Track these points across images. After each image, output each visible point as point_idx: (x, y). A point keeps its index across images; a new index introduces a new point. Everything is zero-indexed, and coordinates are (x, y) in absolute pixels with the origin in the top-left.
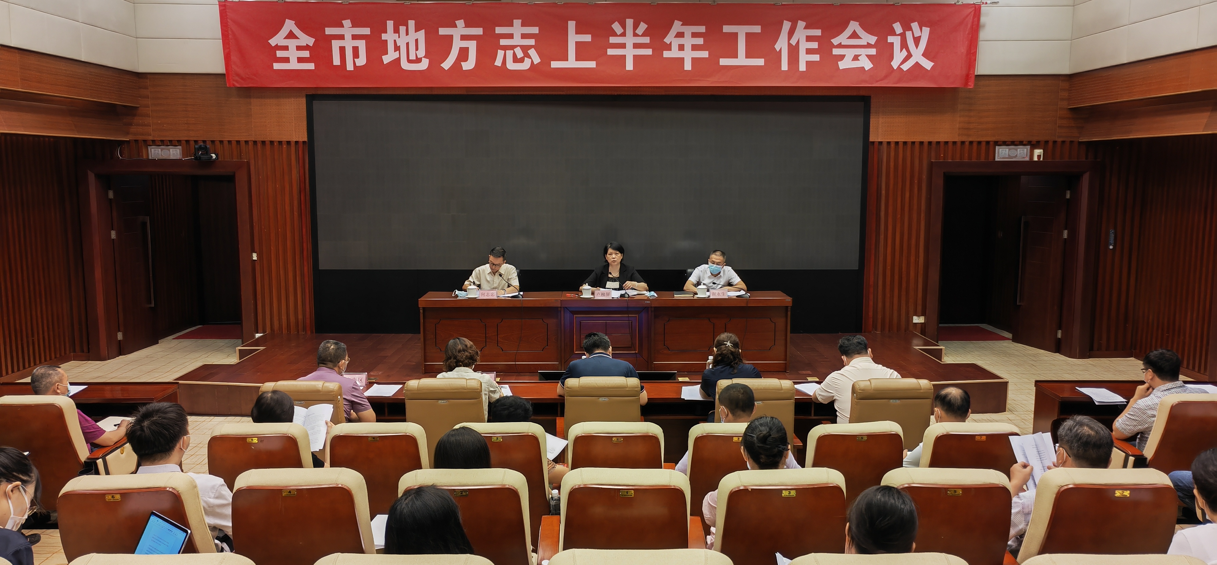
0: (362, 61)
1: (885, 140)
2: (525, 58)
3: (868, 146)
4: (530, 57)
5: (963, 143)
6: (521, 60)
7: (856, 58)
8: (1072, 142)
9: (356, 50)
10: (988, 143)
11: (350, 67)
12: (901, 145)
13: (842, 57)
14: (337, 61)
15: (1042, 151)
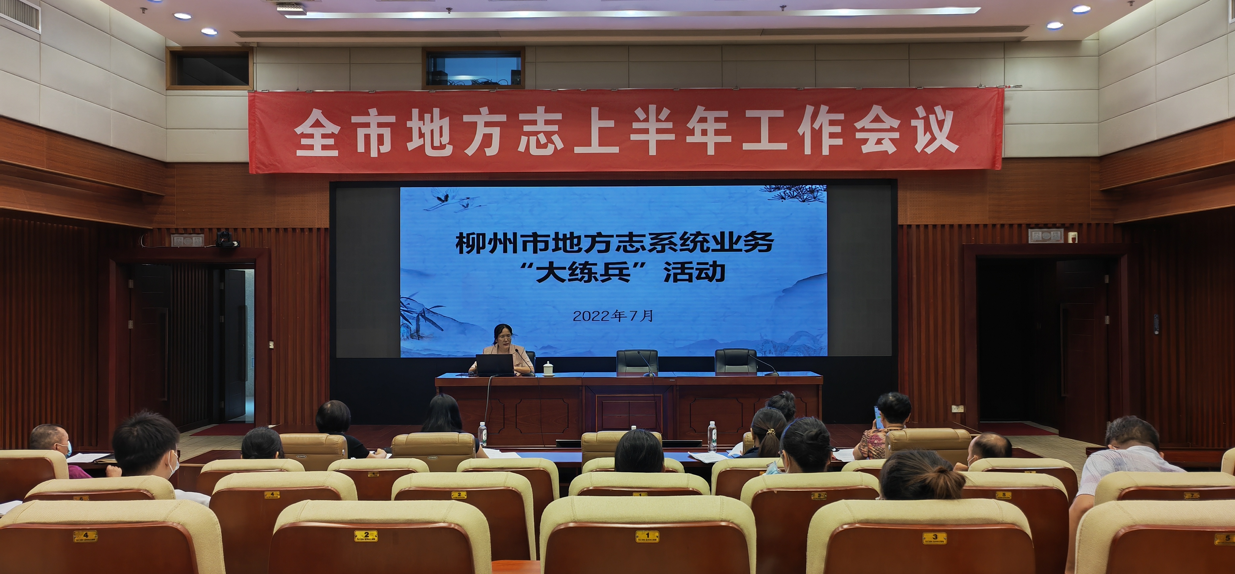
0: (386, 148)
1: (914, 223)
2: (549, 144)
3: (897, 229)
4: (553, 143)
5: (994, 226)
6: (545, 146)
7: (879, 142)
8: (1106, 224)
9: (380, 138)
10: (1020, 225)
11: (374, 154)
12: (930, 228)
13: (865, 141)
14: (361, 148)
15: (1076, 233)
